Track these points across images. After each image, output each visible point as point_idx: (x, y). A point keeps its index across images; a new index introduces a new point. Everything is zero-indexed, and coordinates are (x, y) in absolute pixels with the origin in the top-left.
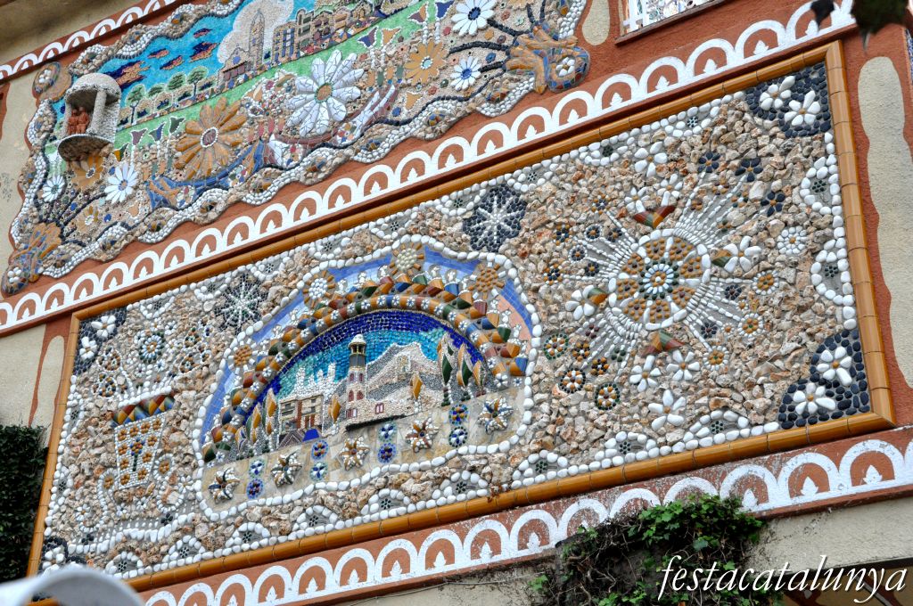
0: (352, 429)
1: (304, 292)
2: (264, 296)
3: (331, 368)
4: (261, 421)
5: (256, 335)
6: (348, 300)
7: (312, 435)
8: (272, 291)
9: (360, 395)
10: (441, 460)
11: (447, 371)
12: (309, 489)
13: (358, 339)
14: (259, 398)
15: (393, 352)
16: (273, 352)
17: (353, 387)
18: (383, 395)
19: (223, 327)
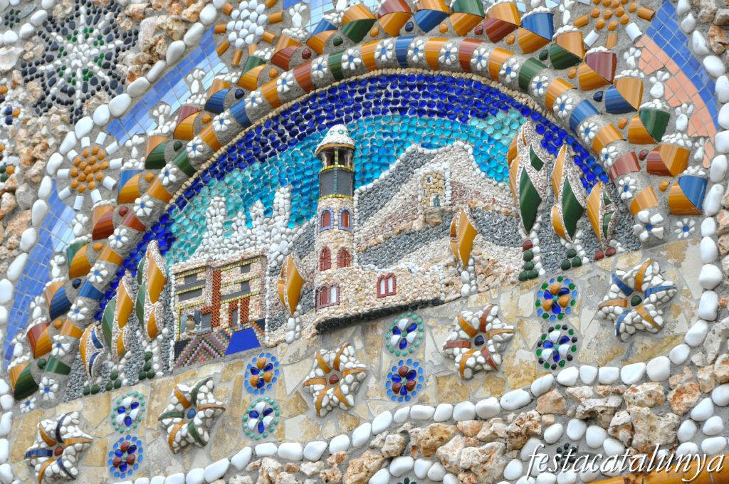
0: (328, 328)
1: (216, 30)
2: (130, 38)
3: (282, 197)
4: (134, 312)
5: (116, 126)
6: (312, 49)
7: (244, 340)
8: (147, 25)
9: (345, 257)
10: (521, 396)
11: (531, 206)
12: (242, 456)
13: (337, 135)
14: (129, 262)
15: (411, 164)
16: (155, 163)
17: (329, 239)
18: (393, 257)
19: (41, 105)
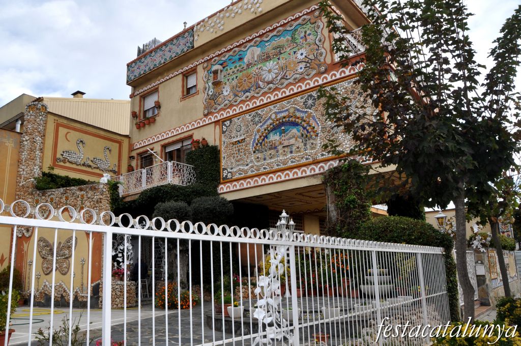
0: (284, 147)
1: (270, 117)
2: (262, 117)
3: (278, 134)
4: (264, 145)
5: (261, 126)
6: (280, 119)
7: (275, 148)
8: (263, 116)
9: (285, 140)
10: (302, 153)
11: (302, 135)
12: (276, 159)
13: (283, 128)
14: (263, 140)
15: (291, 131)
16: (265, 130)
17: (283, 138)
18: (290, 140)
19: (253, 124)
